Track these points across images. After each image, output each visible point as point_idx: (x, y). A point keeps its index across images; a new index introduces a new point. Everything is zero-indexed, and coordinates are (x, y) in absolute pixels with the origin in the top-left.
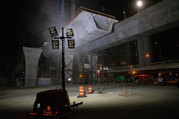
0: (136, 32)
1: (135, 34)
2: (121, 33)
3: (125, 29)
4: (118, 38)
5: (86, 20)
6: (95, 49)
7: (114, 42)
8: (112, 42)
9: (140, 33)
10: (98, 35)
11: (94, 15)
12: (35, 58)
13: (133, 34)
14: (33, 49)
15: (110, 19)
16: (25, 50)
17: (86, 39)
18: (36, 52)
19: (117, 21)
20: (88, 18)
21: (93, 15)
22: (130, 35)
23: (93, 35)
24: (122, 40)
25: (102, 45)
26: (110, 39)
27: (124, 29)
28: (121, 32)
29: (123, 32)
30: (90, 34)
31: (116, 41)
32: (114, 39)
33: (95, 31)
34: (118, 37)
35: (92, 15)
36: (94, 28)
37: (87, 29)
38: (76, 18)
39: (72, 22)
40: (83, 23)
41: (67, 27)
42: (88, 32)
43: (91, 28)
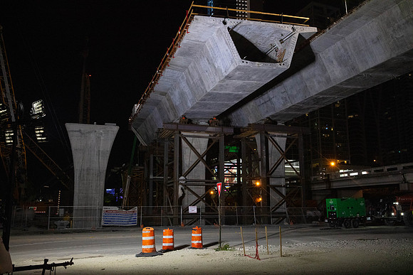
0: (379, 56)
1: (377, 63)
2: (335, 62)
3: (346, 50)
4: (328, 80)
5: (213, 39)
6: (273, 116)
7: (321, 93)
8: (313, 93)
9: (393, 59)
10: (254, 77)
11: (231, 22)
12: (99, 151)
13: (371, 64)
14: (95, 127)
15: (287, 28)
16: (73, 131)
17: (227, 92)
18: (101, 134)
19: (314, 30)
20: (215, 33)
21: (228, 25)
22: (362, 68)
23: (239, 78)
24: (341, 84)
25: (289, 105)
26: (308, 85)
27: (342, 51)
28: (337, 60)
29: (342, 61)
30: (228, 77)
31: (324, 88)
32: (319, 82)
33: (238, 69)
34: (330, 78)
35: (225, 23)
36: (232, 62)
37: (218, 63)
38: (186, 38)
39: (179, 47)
40: (208, 48)
41: (171, 63)
42: (223, 71)
43: (227, 62)
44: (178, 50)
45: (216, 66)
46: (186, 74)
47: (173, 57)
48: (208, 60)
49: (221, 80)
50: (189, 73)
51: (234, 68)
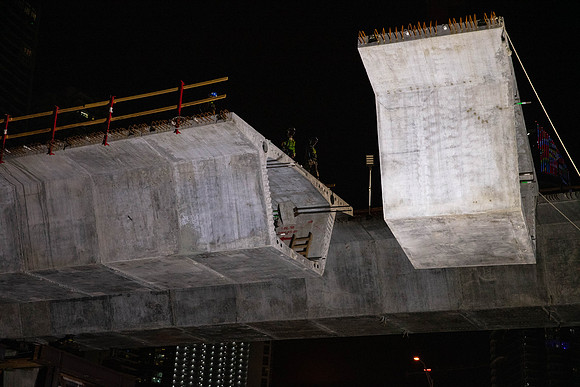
0: (435, 297)
1: (426, 309)
3: (368, 263)
4: (300, 304)
15: (327, 194)
19: (351, 211)
20: (229, 157)
29: (350, 279)
34: (305, 301)
36: (253, 233)
37: (196, 219)
38: (154, 137)
39: (104, 143)
40: (176, 174)
41: (19, 160)
42: (201, 241)
43: (235, 227)
44: (91, 147)
45: (183, 221)
46: (21, 193)
47: (50, 153)
48: (157, 199)
49: (180, 254)
50: (41, 196)
51: (251, 246)
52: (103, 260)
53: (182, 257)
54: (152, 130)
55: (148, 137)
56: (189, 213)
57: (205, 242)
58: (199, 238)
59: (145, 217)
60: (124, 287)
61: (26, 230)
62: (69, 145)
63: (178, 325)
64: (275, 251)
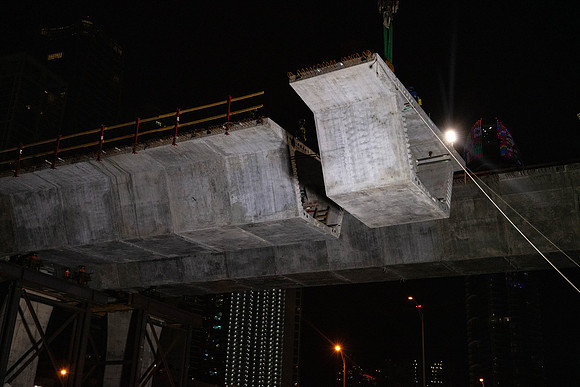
0: (424, 252)
4: (323, 260)
6: (166, 286)
7: (295, 276)
8: (282, 271)
22: (389, 260)
24: (340, 272)
25: (221, 277)
29: (359, 241)
30: (250, 226)
31: (309, 270)
32: (303, 258)
34: (326, 257)
37: (243, 199)
38: (210, 138)
39: (174, 144)
40: (227, 165)
41: (113, 158)
42: (248, 214)
43: (272, 203)
44: (164, 147)
45: (233, 200)
46: (114, 183)
47: (134, 152)
48: (213, 184)
49: (232, 224)
50: (129, 184)
51: (285, 218)
52: (176, 231)
53: (233, 227)
54: (209, 133)
55: (206, 138)
56: (238, 194)
57: (250, 216)
58: (245, 212)
59: (205, 198)
60: (192, 250)
61: (119, 210)
62: (148, 146)
63: (232, 278)
64: (303, 221)
